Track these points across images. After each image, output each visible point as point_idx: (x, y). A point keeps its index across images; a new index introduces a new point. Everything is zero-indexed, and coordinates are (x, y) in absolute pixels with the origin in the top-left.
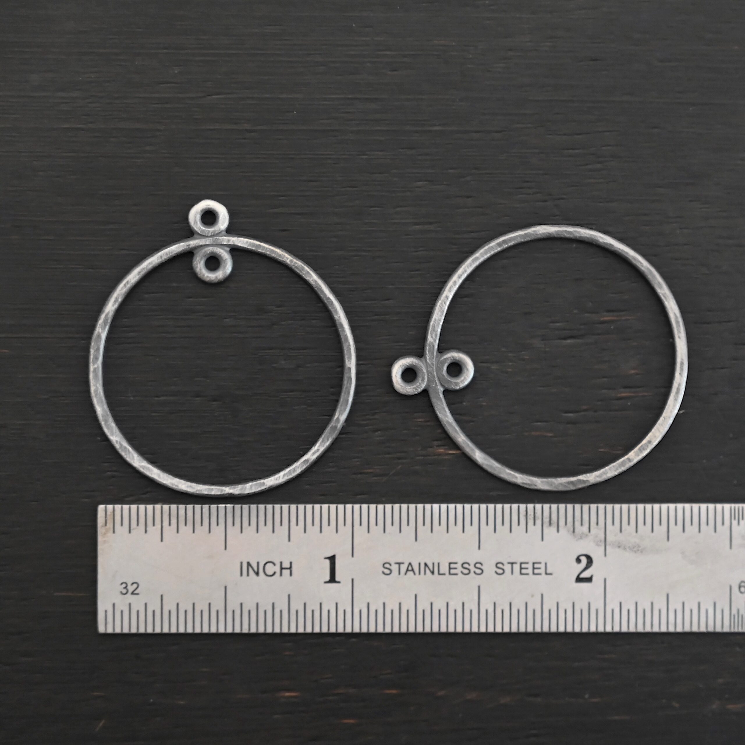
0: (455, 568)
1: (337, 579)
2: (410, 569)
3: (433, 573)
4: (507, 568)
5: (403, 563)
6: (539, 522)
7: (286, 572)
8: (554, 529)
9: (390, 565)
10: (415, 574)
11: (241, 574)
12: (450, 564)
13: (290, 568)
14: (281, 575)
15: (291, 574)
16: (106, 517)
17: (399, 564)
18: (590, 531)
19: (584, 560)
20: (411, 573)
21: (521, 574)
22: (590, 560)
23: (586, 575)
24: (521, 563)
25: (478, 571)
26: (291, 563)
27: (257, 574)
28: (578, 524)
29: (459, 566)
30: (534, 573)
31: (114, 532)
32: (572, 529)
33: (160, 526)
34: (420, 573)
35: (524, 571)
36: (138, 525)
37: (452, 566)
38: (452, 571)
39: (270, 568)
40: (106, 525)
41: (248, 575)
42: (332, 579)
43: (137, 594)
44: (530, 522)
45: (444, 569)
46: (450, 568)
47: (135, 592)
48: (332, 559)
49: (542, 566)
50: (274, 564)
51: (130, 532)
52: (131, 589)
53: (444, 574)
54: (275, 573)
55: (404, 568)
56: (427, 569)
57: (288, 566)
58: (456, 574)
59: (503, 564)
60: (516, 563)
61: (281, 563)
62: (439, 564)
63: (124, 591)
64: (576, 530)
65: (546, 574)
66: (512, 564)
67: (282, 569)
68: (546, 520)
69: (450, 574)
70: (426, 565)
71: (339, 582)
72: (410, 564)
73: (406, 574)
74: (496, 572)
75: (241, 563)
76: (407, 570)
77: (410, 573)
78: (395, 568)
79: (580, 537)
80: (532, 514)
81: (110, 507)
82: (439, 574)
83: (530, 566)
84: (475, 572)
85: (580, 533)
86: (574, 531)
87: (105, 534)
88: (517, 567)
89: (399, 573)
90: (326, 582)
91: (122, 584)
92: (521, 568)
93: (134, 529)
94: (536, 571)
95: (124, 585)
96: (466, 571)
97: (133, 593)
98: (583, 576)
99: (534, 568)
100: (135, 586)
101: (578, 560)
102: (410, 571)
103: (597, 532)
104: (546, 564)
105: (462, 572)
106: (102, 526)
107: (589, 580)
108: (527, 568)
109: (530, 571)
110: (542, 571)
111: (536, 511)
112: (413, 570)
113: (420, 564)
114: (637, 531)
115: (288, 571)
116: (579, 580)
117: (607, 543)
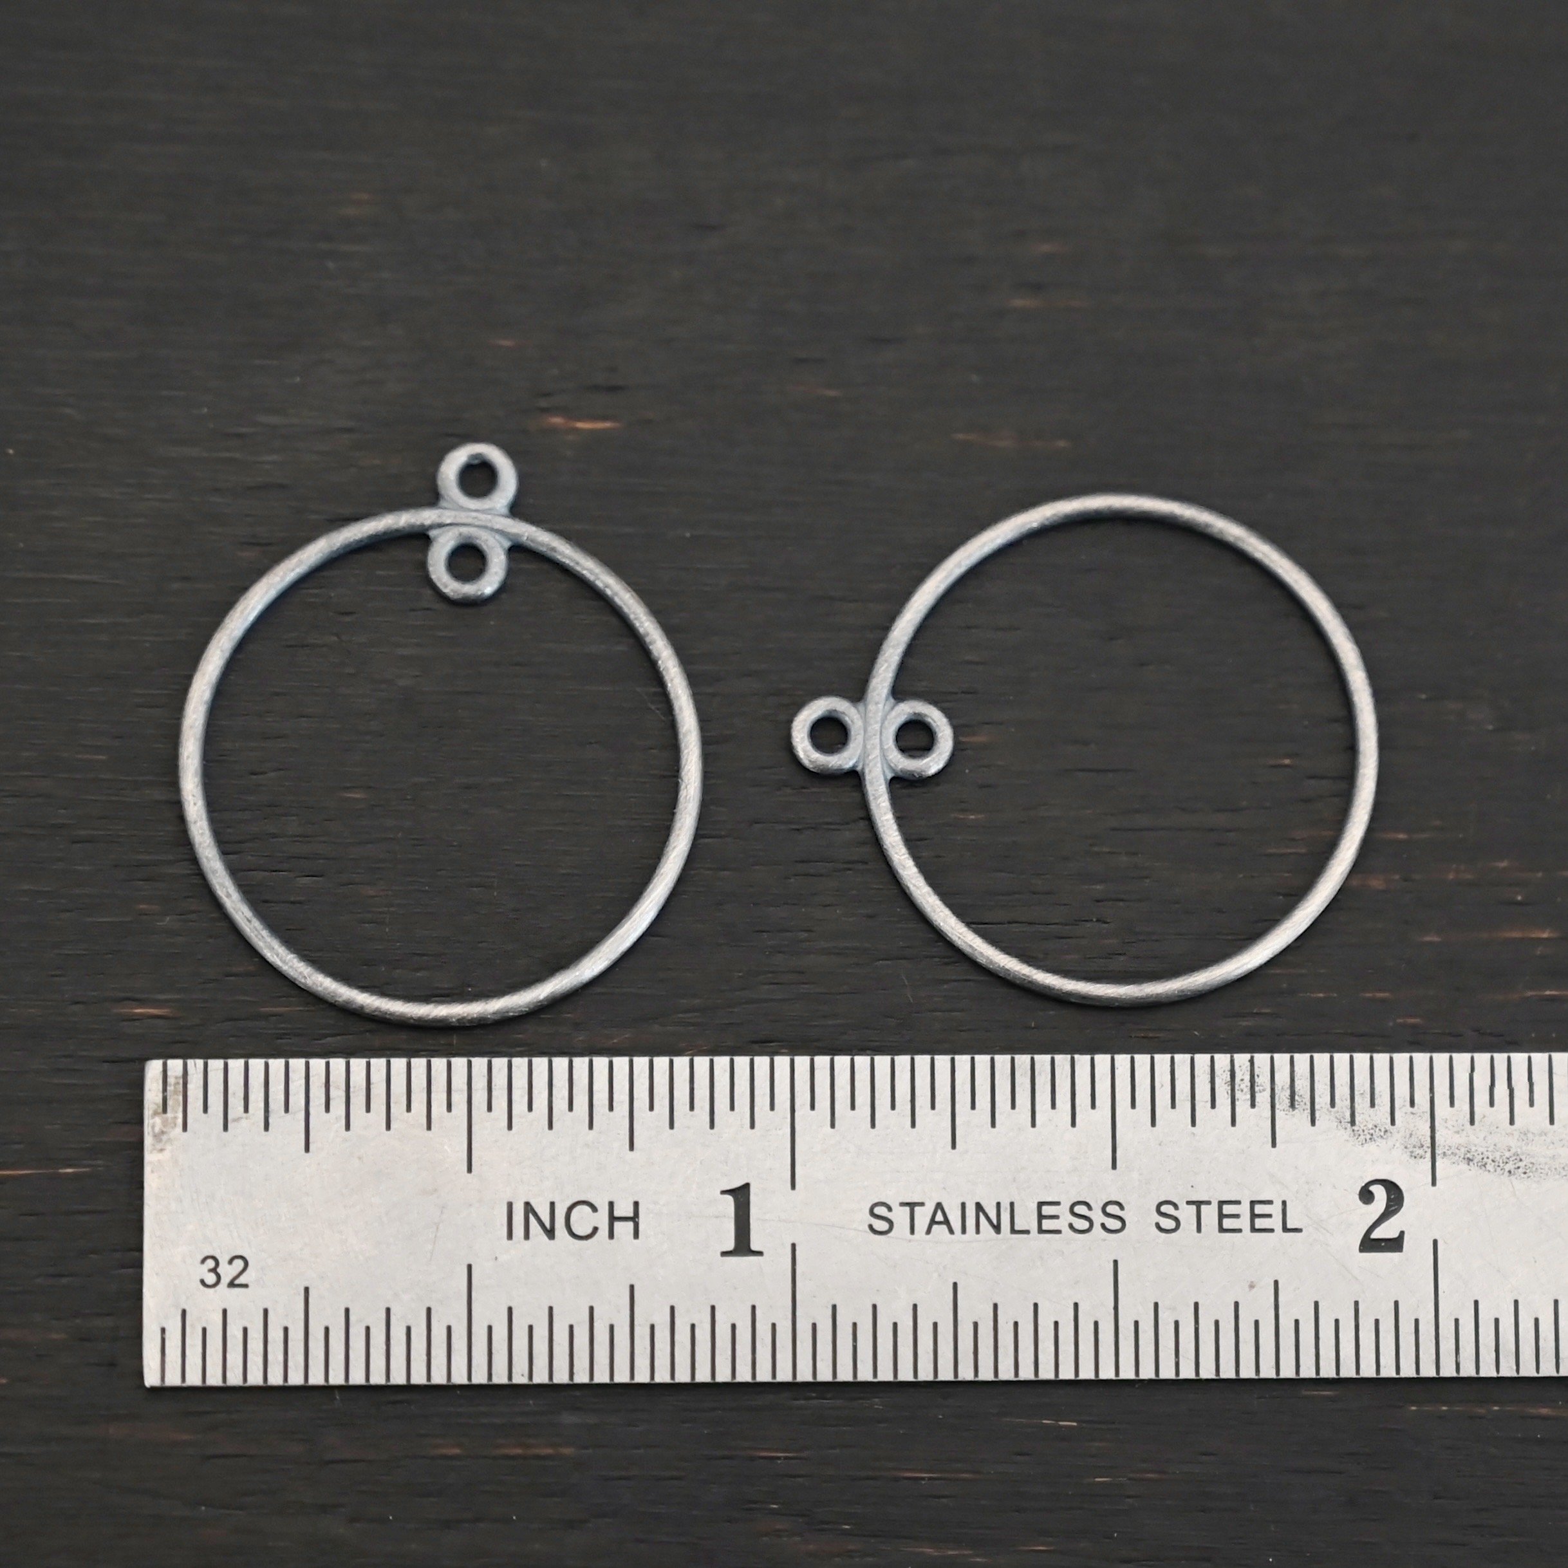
0: (1056, 1217)
1: (754, 1246)
2: (939, 1218)
3: (997, 1228)
4: (1187, 1214)
5: (922, 1204)
6: (1263, 1098)
7: (624, 1229)
8: (1303, 1115)
9: (890, 1209)
10: (951, 1231)
11: (510, 1236)
12: (1041, 1204)
13: (634, 1219)
14: (611, 1235)
15: (636, 1235)
16: (165, 1090)
17: (912, 1206)
18: (1393, 1122)
19: (1379, 1192)
20: (944, 1227)
21: (1222, 1230)
22: (1395, 1194)
23: (1385, 1231)
24: (1221, 1203)
25: (1114, 1224)
26: (636, 1204)
27: (550, 1233)
28: (1362, 1102)
29: (1063, 1210)
30: (1254, 1229)
31: (185, 1128)
32: (1348, 1118)
33: (302, 1115)
34: (964, 1231)
35: (1228, 1223)
36: (246, 1110)
37: (1046, 1210)
38: (1047, 1224)
39: (583, 1220)
40: (165, 1110)
41: (527, 1236)
42: (743, 1246)
43: (246, 1286)
44: (1243, 1097)
45: (1027, 1218)
46: (1041, 1217)
47: (237, 1282)
48: (741, 1195)
49: (1275, 1210)
50: (594, 1209)
51: (226, 1128)
52: (228, 1272)
53: (1027, 1232)
54: (596, 1229)
55: (923, 1216)
56: (982, 1218)
57: (631, 1214)
58: (1058, 1232)
59: (1176, 1206)
60: (1208, 1203)
61: (611, 1204)
62: (1012, 1204)
63: (211, 1279)
64: (1358, 1119)
65: (1285, 1229)
66: (1198, 1204)
67: (613, 1219)
68: (1283, 1096)
69: (1041, 1231)
70: (979, 1207)
71: (760, 1253)
72: (939, 1206)
73: (929, 1231)
74: (1158, 1226)
75: (510, 1206)
76: (933, 1222)
77: (940, 1230)
78: (900, 1216)
79: (1368, 1137)
80: (1247, 1077)
81: (175, 1065)
82: (1013, 1231)
83: (1244, 1210)
84: (1103, 1226)
85: (1370, 1126)
86: (1353, 1123)
87: (163, 1133)
88: (1210, 1214)
89: (912, 1231)
90: (724, 1254)
91: (203, 1261)
92: (1221, 1216)
93: (238, 1120)
94: (1260, 1223)
95: (211, 1264)
96: (1082, 1224)
97: (232, 1284)
98: (1377, 1234)
99: (1254, 1216)
100: (239, 1264)
101: (1366, 1195)
102: (939, 1223)
103: (1414, 1123)
104: (1284, 1203)
105: (1071, 1226)
106: (155, 1113)
107: (1395, 1244)
108: (1237, 1216)
109: (1244, 1222)
110: (1276, 1223)
111: (1257, 1071)
112: (946, 1222)
113: (963, 1205)
114: (1512, 1122)
115: (631, 1224)
116: (1369, 1244)
117: (1438, 1151)
